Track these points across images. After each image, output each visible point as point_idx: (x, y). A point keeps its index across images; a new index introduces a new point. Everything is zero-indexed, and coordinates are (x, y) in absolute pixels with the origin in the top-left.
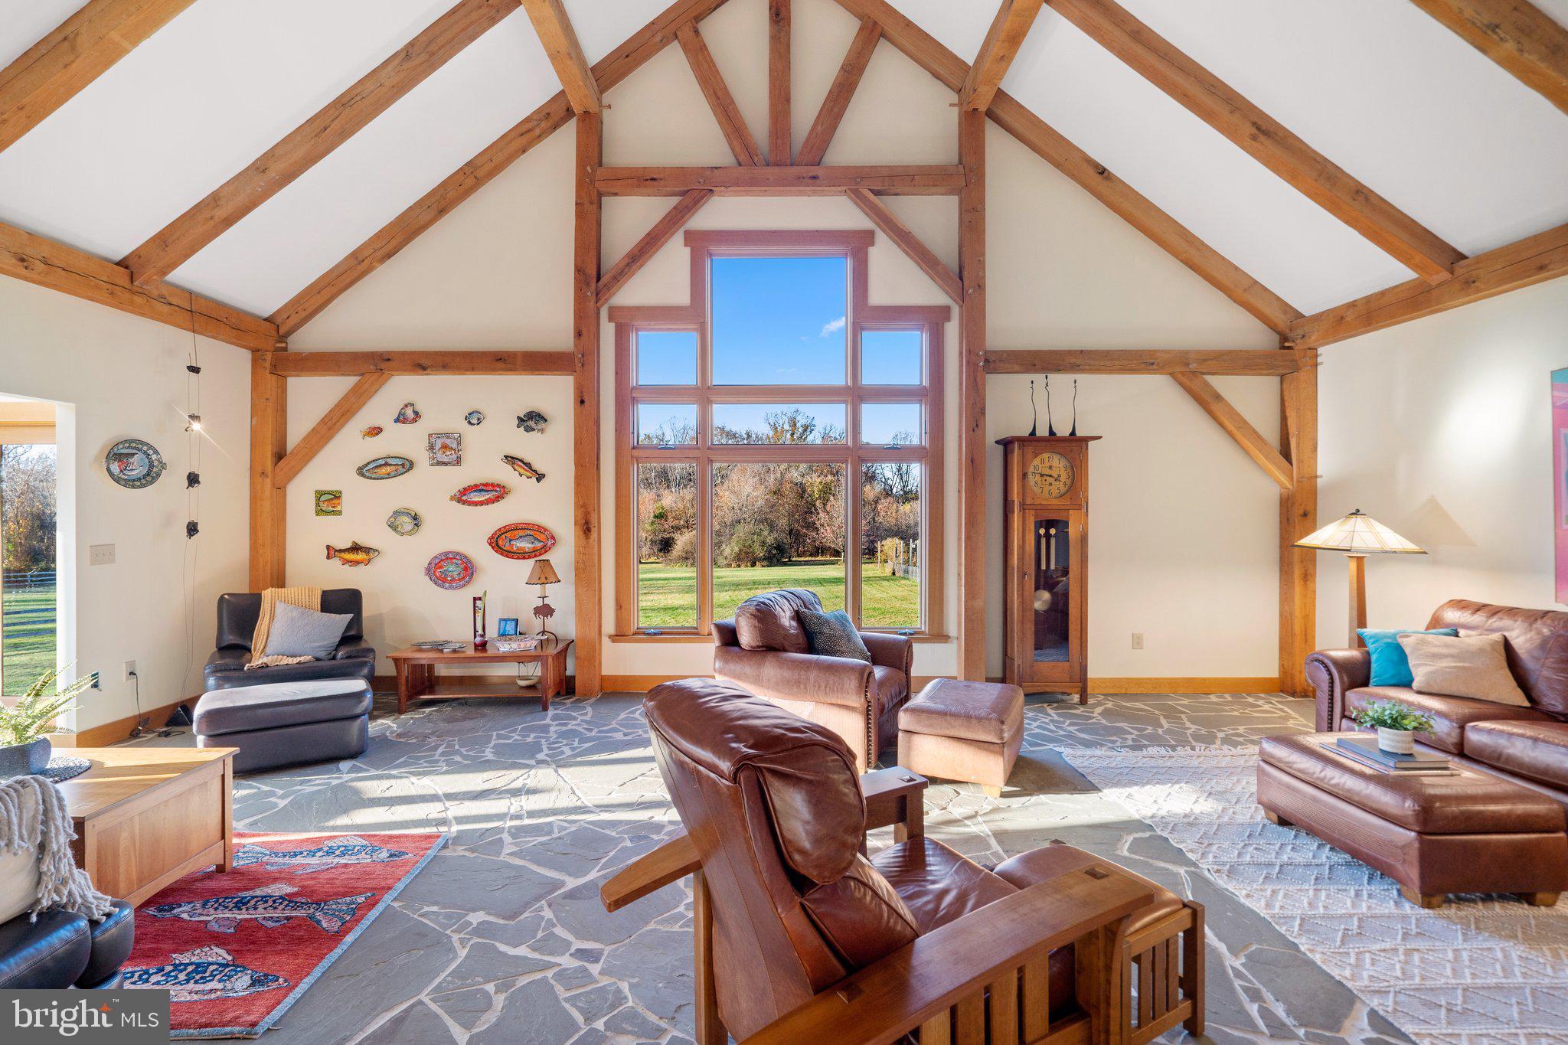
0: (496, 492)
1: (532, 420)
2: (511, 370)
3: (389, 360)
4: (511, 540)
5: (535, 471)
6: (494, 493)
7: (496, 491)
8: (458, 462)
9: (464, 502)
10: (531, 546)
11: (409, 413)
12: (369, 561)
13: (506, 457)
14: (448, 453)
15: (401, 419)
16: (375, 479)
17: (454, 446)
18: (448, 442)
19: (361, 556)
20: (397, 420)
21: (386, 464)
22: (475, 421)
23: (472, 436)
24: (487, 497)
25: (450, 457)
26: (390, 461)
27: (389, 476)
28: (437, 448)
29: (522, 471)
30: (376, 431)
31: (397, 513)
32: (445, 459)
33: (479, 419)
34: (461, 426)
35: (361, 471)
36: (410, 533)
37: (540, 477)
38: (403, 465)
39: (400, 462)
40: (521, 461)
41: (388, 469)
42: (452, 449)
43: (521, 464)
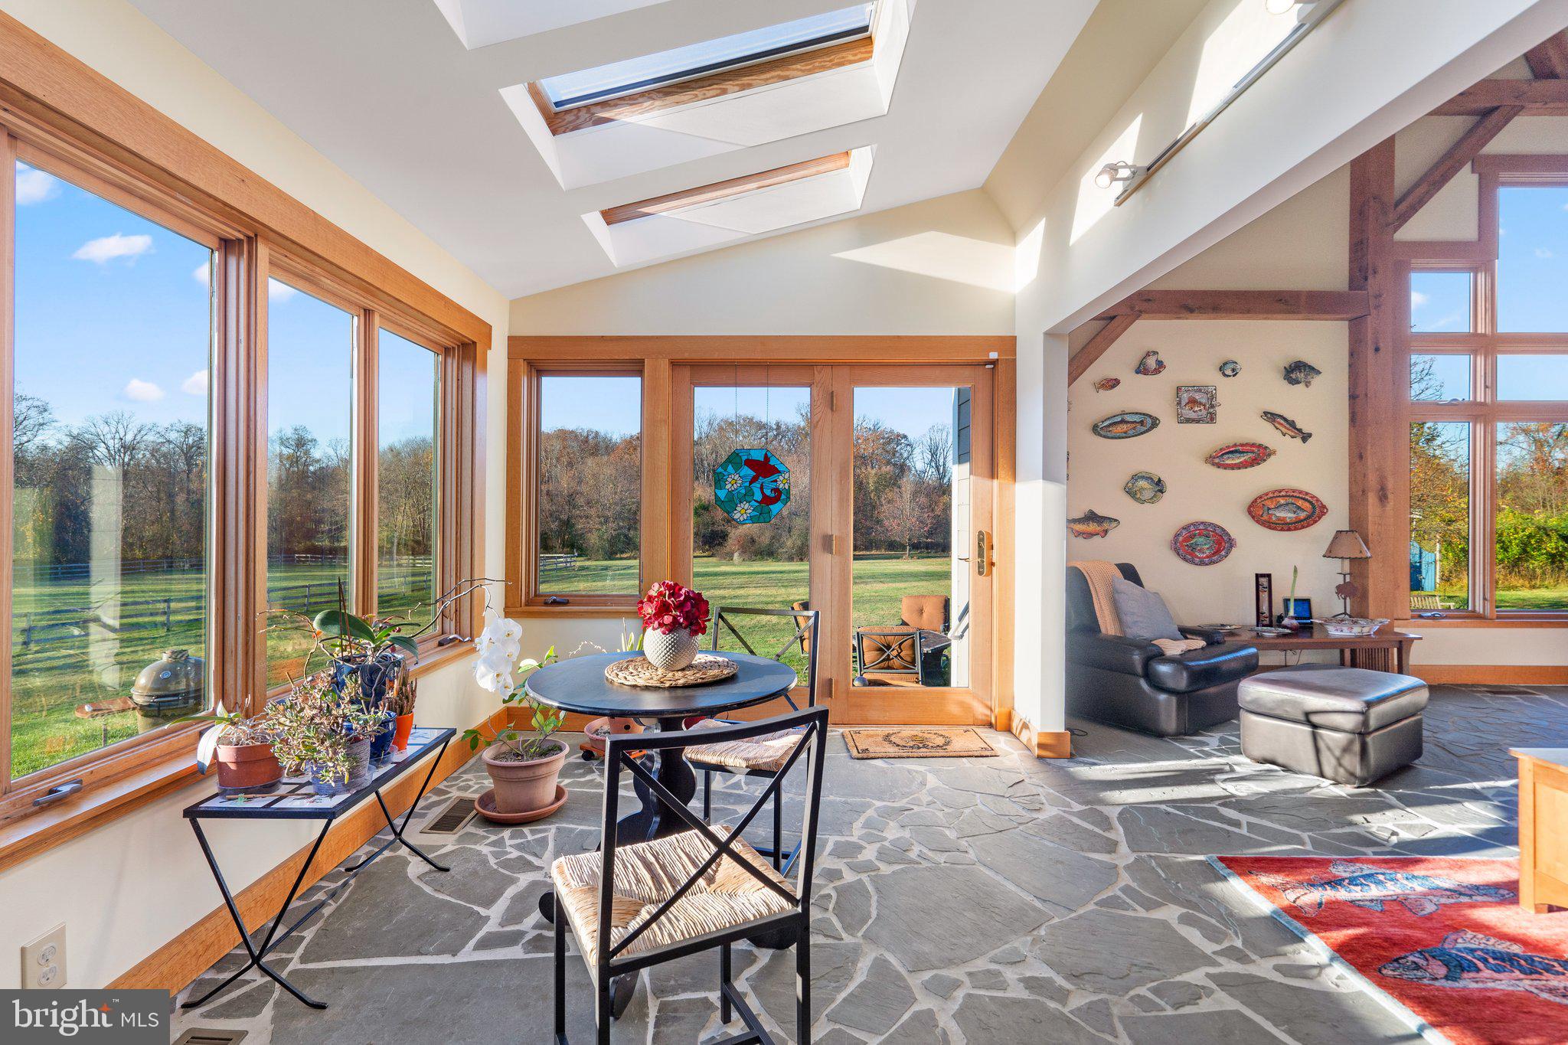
0: (1257, 454)
1: (1297, 372)
2: (1294, 312)
3: (1149, 300)
4: (1269, 509)
5: (1300, 431)
6: (1251, 455)
7: (1253, 452)
8: (1212, 418)
9: (1219, 466)
10: (1294, 516)
11: (1151, 362)
12: (1106, 532)
13: (1266, 413)
14: (1196, 409)
15: (1142, 369)
16: (1112, 438)
17: (1204, 401)
18: (1198, 396)
19: (1092, 527)
20: (1138, 372)
21: (1123, 421)
22: (1229, 372)
23: (1226, 390)
24: (1242, 459)
25: (1200, 413)
26: (1128, 418)
27: (1126, 436)
28: (1183, 403)
29: (1284, 430)
30: (1112, 384)
31: (1135, 478)
32: (1192, 415)
33: (1233, 370)
34: (1212, 378)
35: (1095, 429)
36: (1152, 500)
37: (1306, 437)
38: (1142, 423)
39: (1137, 418)
40: (1285, 419)
41: (1125, 427)
42: (1201, 404)
43: (1282, 422)
